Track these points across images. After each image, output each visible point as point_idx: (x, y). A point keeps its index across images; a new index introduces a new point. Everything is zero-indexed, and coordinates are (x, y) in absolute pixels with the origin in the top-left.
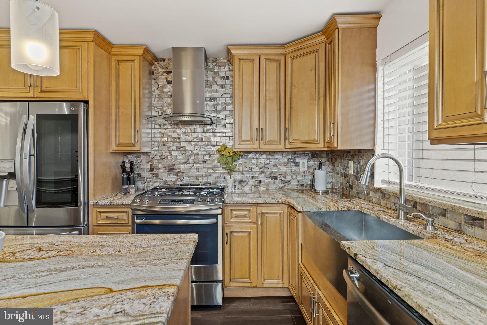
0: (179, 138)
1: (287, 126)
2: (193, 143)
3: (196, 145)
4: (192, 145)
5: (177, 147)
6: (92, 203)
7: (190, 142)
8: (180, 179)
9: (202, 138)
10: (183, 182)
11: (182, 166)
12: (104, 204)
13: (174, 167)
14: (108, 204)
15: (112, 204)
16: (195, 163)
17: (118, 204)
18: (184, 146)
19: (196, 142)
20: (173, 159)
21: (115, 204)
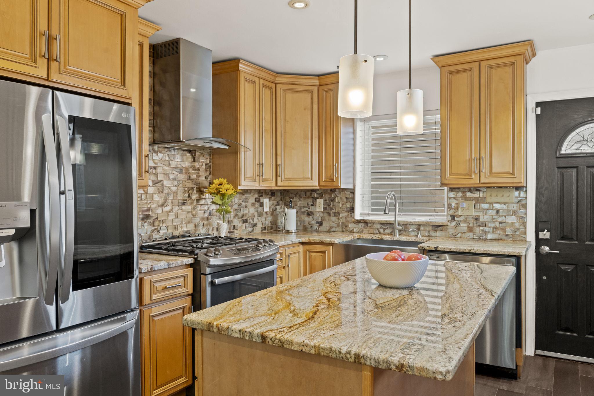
0: (155, 168)
1: (279, 162)
2: (171, 177)
3: (174, 179)
4: (170, 180)
5: (153, 181)
6: (146, 269)
7: (168, 175)
8: (156, 231)
9: (181, 170)
10: (160, 234)
11: (159, 211)
12: (161, 268)
13: (149, 212)
14: (166, 267)
15: (170, 267)
16: (173, 205)
17: (177, 265)
18: (161, 181)
19: (174, 175)
20: (148, 199)
21: (174, 265)
